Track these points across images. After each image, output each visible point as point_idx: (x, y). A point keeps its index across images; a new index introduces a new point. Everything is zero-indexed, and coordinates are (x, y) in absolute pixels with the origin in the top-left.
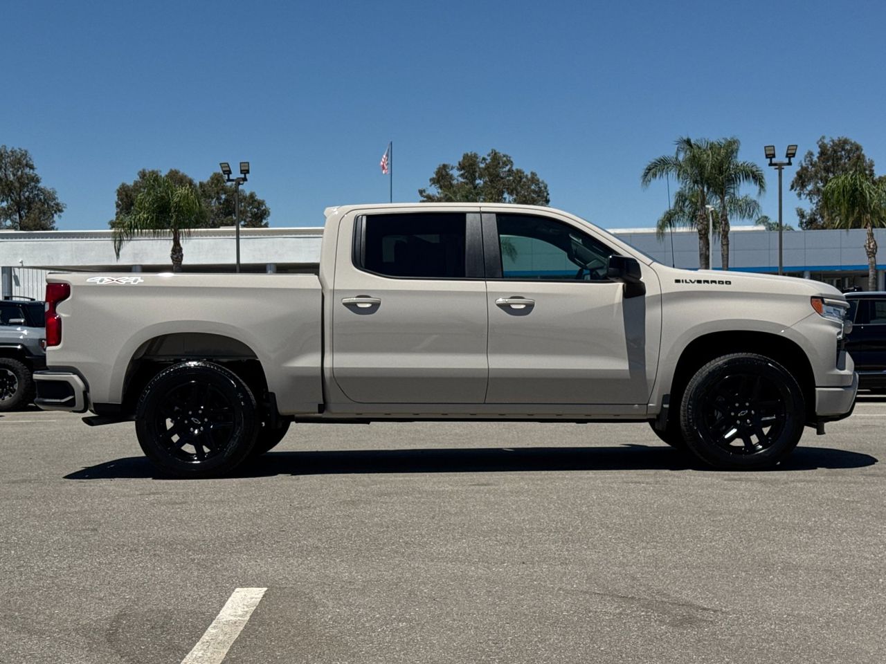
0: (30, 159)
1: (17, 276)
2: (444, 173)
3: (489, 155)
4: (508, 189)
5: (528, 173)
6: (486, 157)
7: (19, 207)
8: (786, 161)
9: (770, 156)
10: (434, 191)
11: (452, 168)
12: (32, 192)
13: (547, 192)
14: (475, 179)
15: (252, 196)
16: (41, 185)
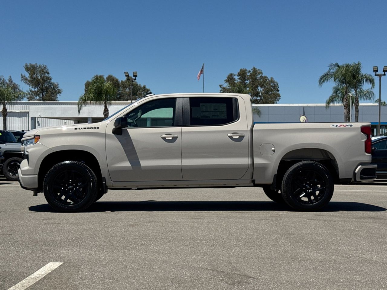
0: (48, 70)
1: (39, 122)
2: (231, 77)
3: (252, 70)
4: (260, 85)
5: (269, 78)
6: (250, 70)
7: (42, 91)
8: (383, 73)
9: (376, 71)
10: (226, 85)
11: (235, 75)
12: (48, 84)
13: (278, 86)
14: (245, 80)
15: (144, 87)
16: (52, 81)
